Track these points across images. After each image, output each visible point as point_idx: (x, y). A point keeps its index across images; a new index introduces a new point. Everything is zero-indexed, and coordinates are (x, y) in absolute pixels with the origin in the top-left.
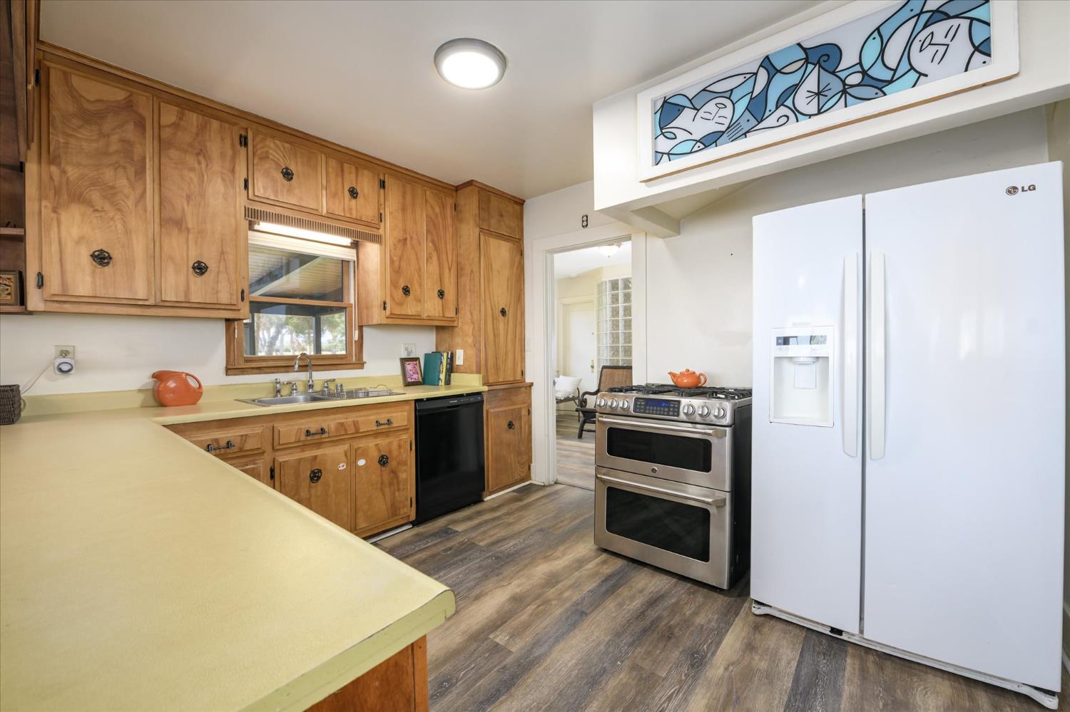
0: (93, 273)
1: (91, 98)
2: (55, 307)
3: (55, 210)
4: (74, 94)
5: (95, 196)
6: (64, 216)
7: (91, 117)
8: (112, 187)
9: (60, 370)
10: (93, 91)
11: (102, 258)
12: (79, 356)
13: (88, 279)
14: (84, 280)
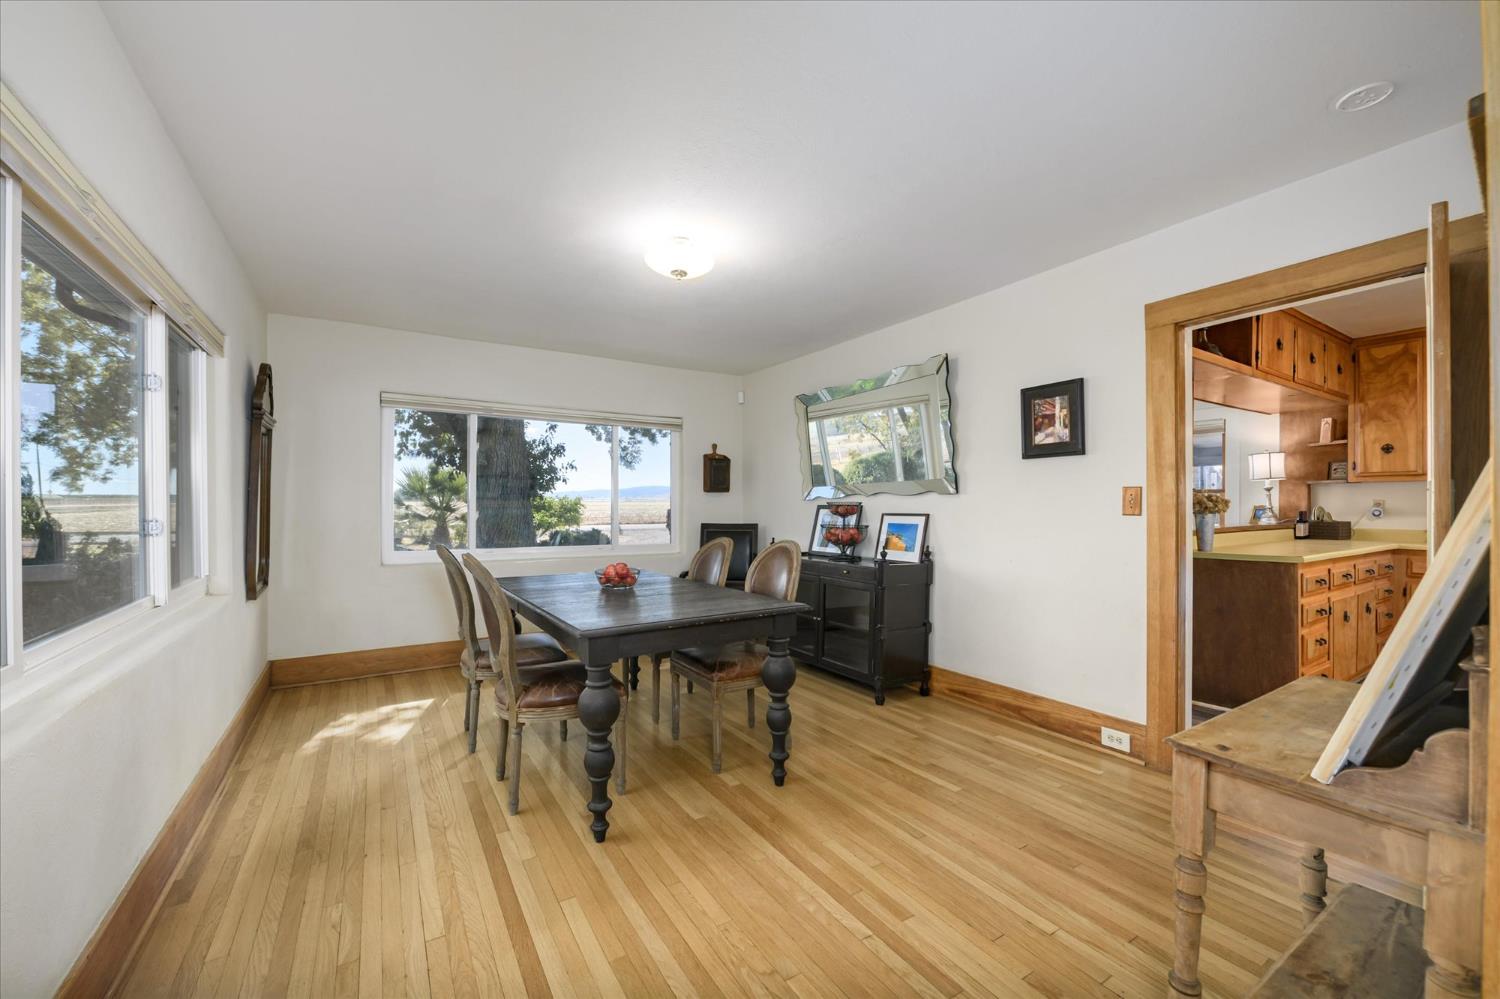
0: (1382, 458)
1: (1380, 357)
2: (1360, 479)
3: (1362, 427)
4: (1372, 360)
5: (1384, 413)
6: (1367, 429)
7: (1380, 368)
8: (1394, 406)
9: (1374, 515)
10: (1380, 353)
11: (1387, 449)
12: (1387, 506)
13: (1379, 462)
14: (1377, 463)
